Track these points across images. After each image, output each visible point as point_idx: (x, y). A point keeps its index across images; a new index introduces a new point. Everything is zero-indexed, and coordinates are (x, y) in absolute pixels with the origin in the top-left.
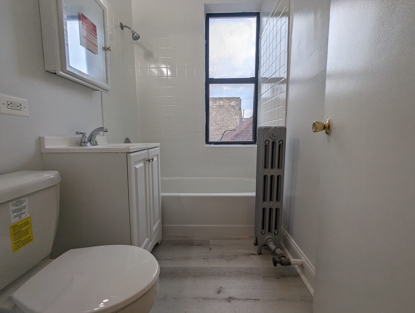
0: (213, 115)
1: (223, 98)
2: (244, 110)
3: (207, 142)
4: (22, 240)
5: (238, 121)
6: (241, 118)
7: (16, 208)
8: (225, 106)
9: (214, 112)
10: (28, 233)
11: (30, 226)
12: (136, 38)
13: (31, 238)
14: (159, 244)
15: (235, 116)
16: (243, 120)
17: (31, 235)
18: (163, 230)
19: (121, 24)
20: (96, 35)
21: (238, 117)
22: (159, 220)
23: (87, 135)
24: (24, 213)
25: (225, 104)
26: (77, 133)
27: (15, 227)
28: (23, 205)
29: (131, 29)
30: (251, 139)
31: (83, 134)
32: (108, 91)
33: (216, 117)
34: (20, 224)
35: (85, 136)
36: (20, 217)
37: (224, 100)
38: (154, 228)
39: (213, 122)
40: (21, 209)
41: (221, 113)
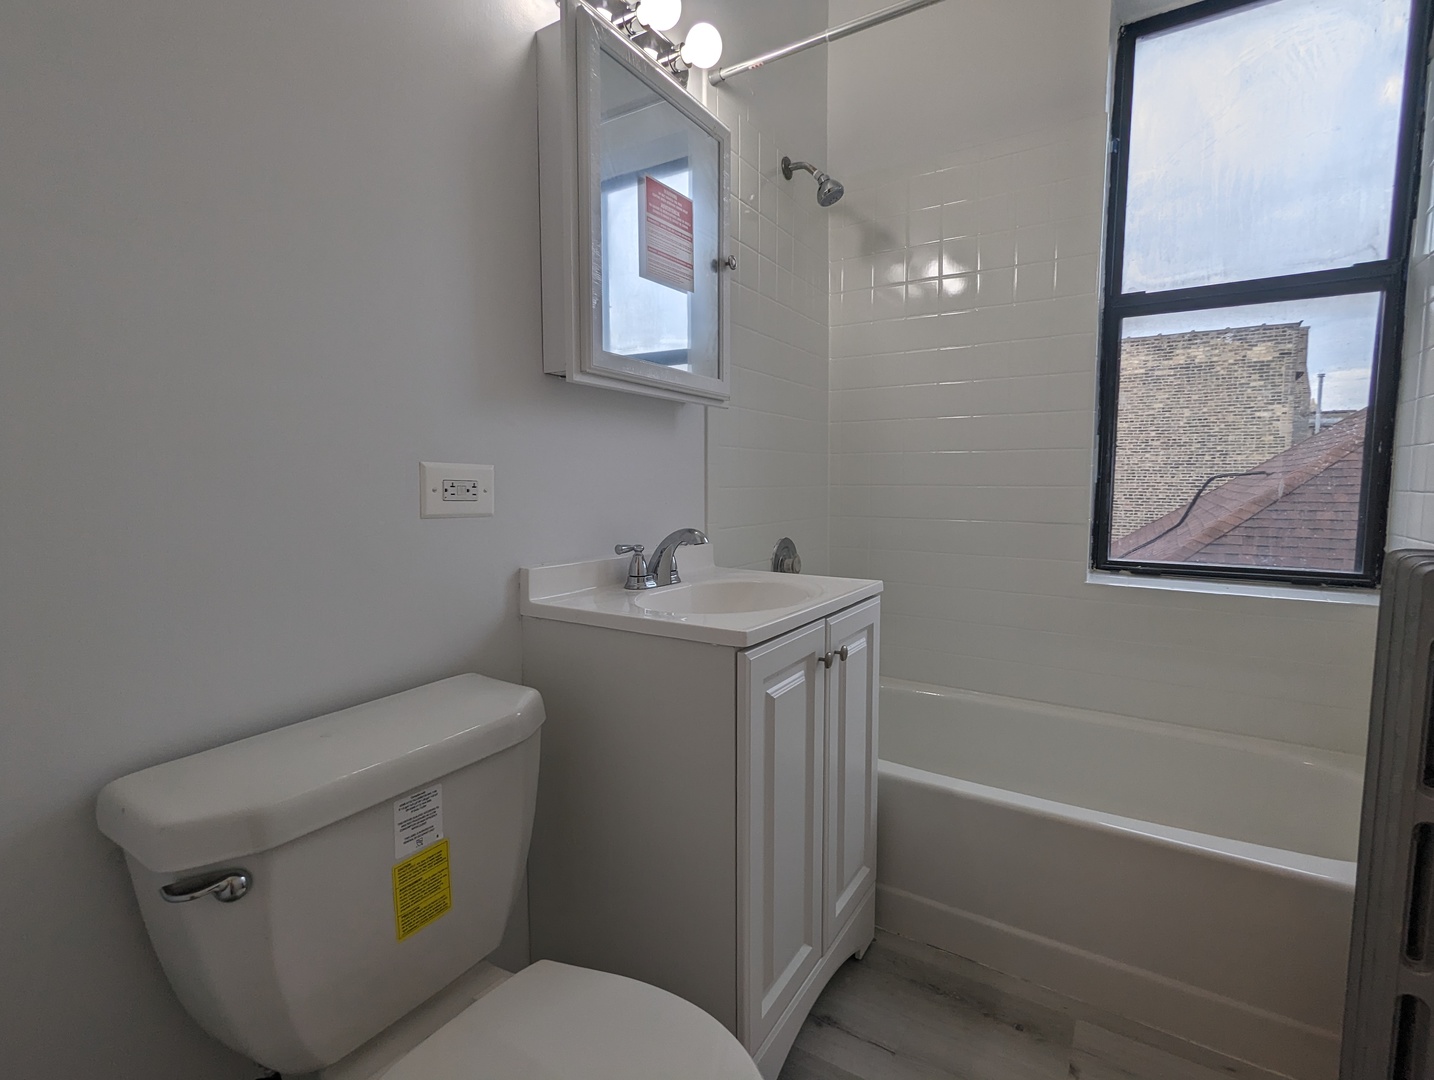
0: (1156, 406)
1: (1206, 334)
2: (1322, 376)
3: (1100, 559)
4: (422, 906)
5: (1285, 427)
6: (1303, 411)
7: (410, 815)
8: (1218, 368)
9: (1161, 396)
10: (437, 888)
11: (444, 865)
12: (830, 196)
13: (447, 901)
14: (857, 960)
15: (1270, 407)
16: (1318, 421)
17: (446, 892)
18: (881, 905)
19: (786, 161)
20: (690, 230)
21: (1285, 410)
22: (864, 868)
23: (649, 552)
24: (432, 828)
25: (1215, 359)
26: (618, 550)
27: (405, 869)
28: (430, 806)
29: (815, 169)
30: (1348, 566)
31: (637, 551)
32: (722, 401)
33: (1167, 414)
34: (419, 860)
35: (640, 557)
36: (421, 842)
37: (1212, 342)
38: (840, 905)
39: (1153, 434)
40: (422, 819)
41: (1195, 397)
